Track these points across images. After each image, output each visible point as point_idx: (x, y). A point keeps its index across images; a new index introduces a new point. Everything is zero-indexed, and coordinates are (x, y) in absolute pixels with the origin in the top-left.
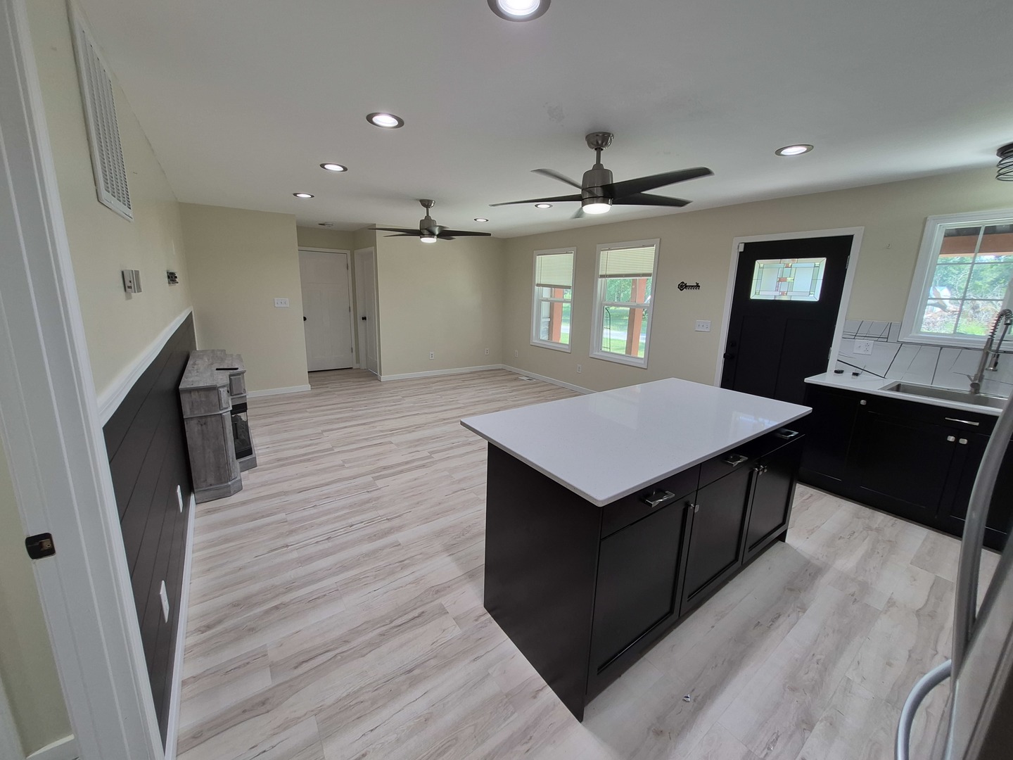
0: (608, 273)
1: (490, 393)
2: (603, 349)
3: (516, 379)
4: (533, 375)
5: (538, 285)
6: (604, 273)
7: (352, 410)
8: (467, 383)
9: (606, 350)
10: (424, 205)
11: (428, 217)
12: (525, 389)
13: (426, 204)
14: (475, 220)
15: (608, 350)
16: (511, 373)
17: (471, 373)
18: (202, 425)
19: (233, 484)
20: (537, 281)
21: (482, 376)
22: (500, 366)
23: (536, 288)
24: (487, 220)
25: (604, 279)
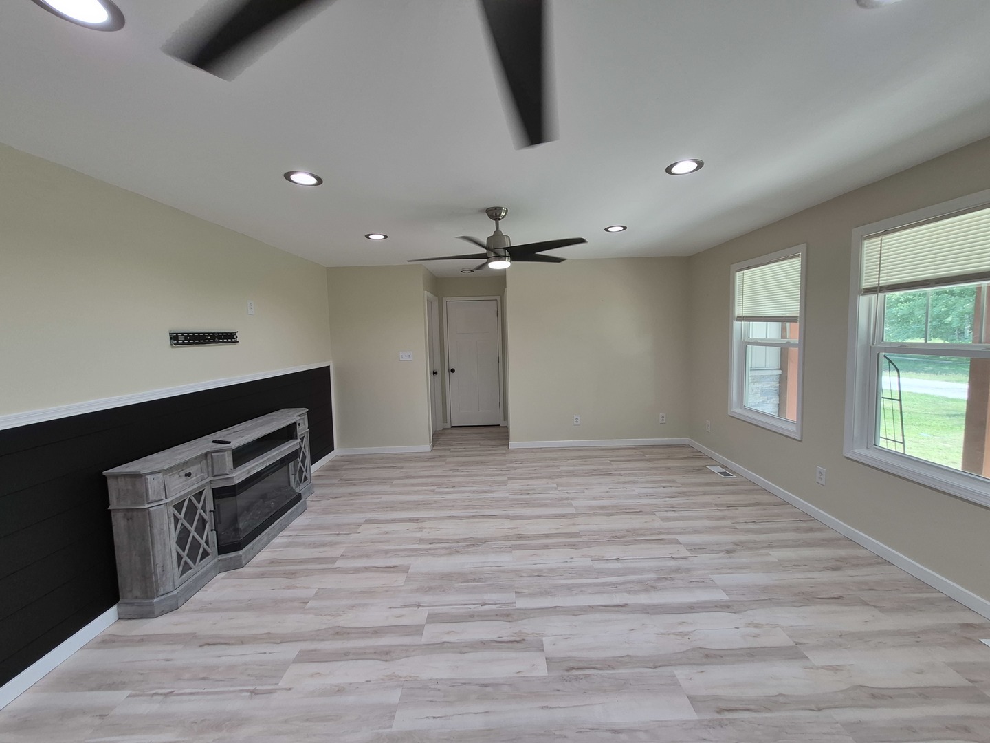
0: (883, 282)
1: (637, 491)
2: (883, 444)
3: (701, 470)
4: (734, 465)
5: (740, 319)
6: (874, 283)
7: (433, 491)
8: (615, 465)
9: (891, 446)
10: (491, 217)
11: (497, 233)
12: (705, 494)
13: (494, 214)
14: (606, 230)
15: (899, 449)
16: (699, 456)
17: (635, 448)
18: (128, 520)
19: (159, 602)
20: (738, 313)
21: (647, 456)
22: (686, 441)
23: (737, 324)
24: (625, 228)
25: (874, 296)
